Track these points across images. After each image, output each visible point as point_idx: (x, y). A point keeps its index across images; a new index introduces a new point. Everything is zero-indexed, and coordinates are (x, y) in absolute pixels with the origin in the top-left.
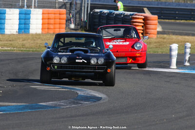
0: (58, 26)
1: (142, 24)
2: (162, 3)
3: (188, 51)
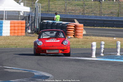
0: (20, 31)
2: (85, 16)
3: (103, 46)
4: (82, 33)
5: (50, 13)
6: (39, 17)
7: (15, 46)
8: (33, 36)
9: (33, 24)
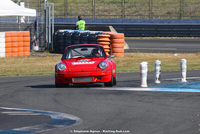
0: (22, 49)
2: (126, 20)
3: (158, 68)
4: (123, 48)
5: (69, 17)
6: (51, 24)
7: (16, 73)
8: (44, 56)
9: (42, 37)
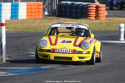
1: (95, 11)
4: (104, 14)
7: (34, 30)
8: (52, 19)
